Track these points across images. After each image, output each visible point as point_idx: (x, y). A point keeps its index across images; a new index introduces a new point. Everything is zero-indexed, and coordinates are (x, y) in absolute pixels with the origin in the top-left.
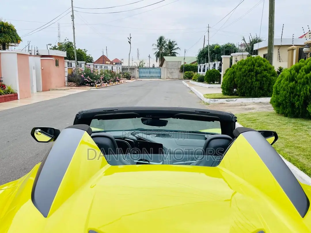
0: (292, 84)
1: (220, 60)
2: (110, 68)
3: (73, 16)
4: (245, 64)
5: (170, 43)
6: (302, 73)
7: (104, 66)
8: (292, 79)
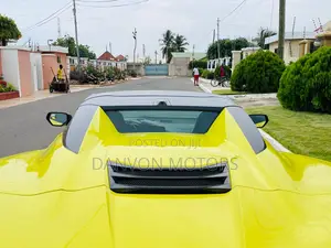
0: (297, 77)
1: (231, 55)
2: (114, 64)
3: (74, 10)
4: (254, 59)
5: (178, 37)
6: (307, 65)
7: (107, 62)
8: (297, 72)
